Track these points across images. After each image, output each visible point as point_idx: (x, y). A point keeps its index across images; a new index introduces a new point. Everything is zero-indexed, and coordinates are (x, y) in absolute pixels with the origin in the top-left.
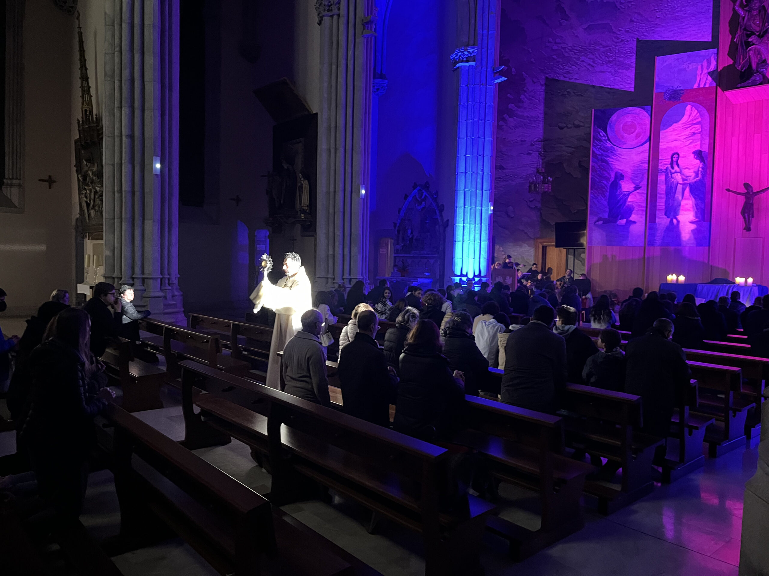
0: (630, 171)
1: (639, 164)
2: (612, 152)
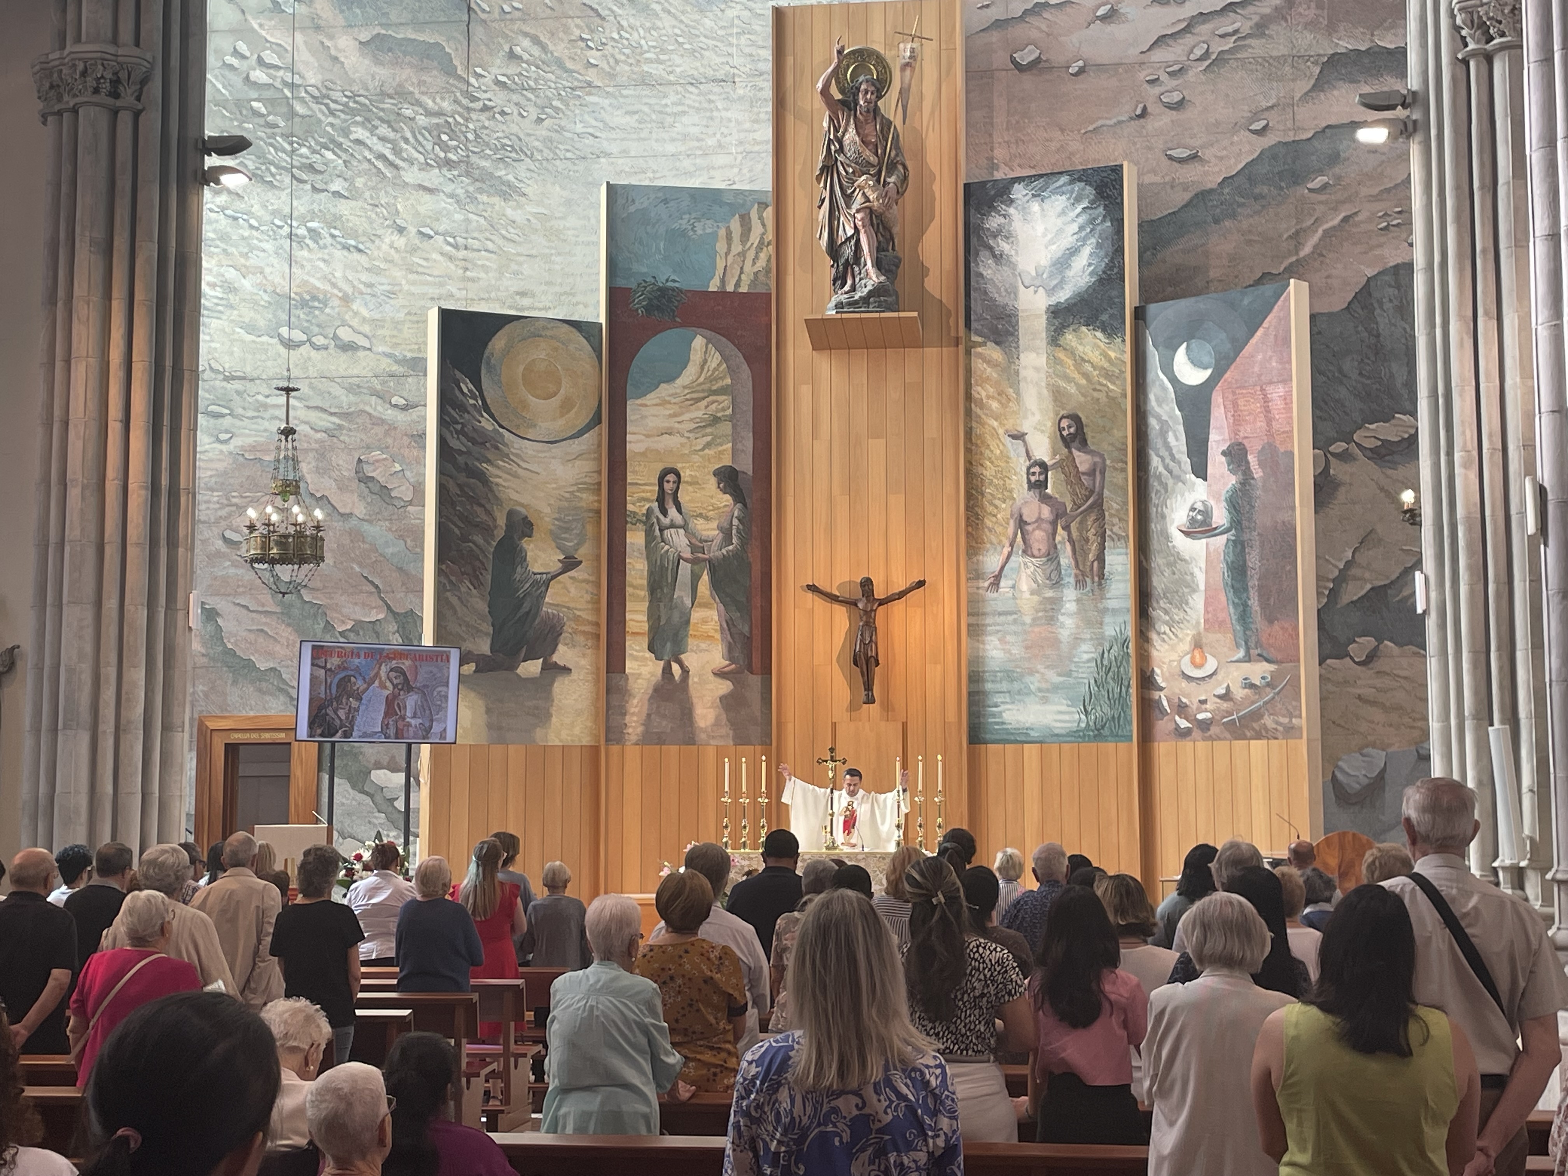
0: (547, 510)
1: (571, 493)
2: (497, 448)
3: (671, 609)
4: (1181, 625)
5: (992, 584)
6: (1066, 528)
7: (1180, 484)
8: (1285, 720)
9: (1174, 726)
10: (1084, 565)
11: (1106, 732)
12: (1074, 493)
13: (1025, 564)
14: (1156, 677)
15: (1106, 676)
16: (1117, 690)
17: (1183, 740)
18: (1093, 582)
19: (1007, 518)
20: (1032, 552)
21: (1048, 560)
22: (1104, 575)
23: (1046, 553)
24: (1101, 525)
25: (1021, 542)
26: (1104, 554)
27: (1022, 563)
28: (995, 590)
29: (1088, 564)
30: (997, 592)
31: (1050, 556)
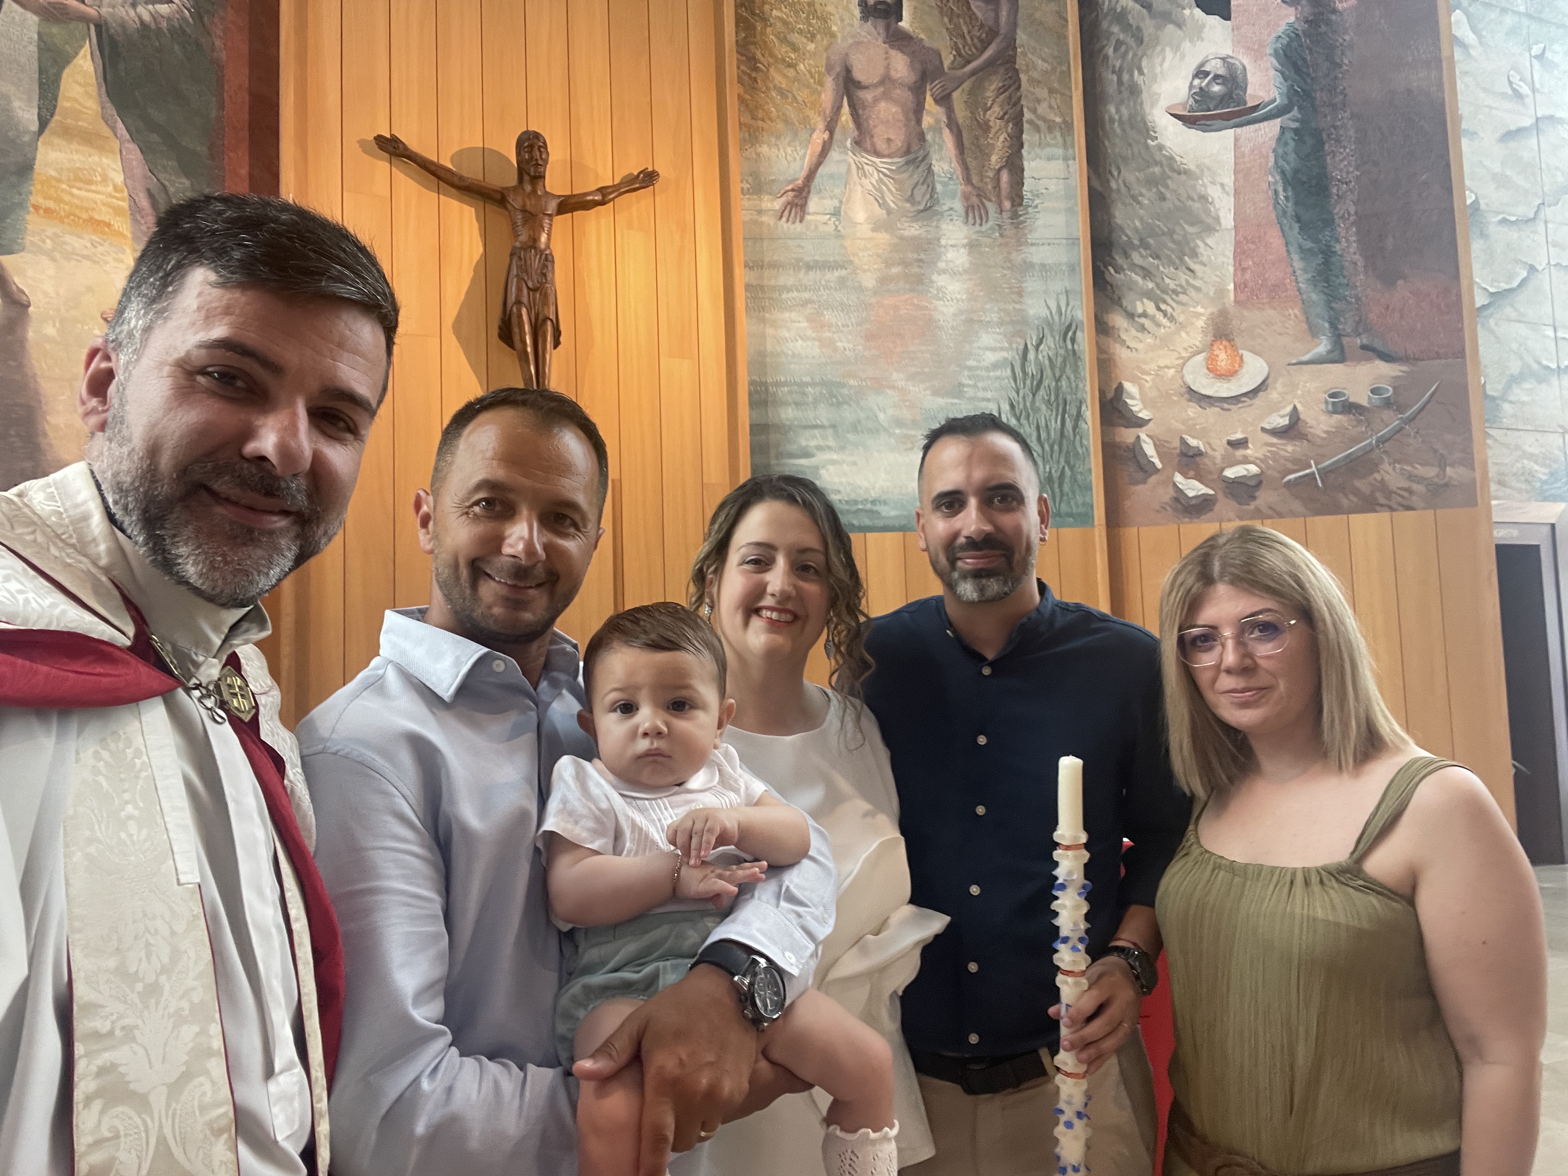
4: (1182, 298)
5: (791, 205)
6: (944, 100)
7: (1170, 28)
8: (1430, 472)
9: (1172, 493)
10: (981, 175)
12: (955, 33)
13: (860, 168)
14: (1129, 401)
15: (1034, 395)
16: (1055, 425)
17: (1196, 520)
18: (1002, 211)
19: (819, 72)
20: (873, 145)
21: (907, 163)
22: (1021, 198)
23: (904, 149)
24: (1013, 100)
25: (851, 125)
26: (1021, 157)
27: (854, 166)
28: (796, 217)
29: (991, 174)
30: (801, 221)
31: (912, 156)
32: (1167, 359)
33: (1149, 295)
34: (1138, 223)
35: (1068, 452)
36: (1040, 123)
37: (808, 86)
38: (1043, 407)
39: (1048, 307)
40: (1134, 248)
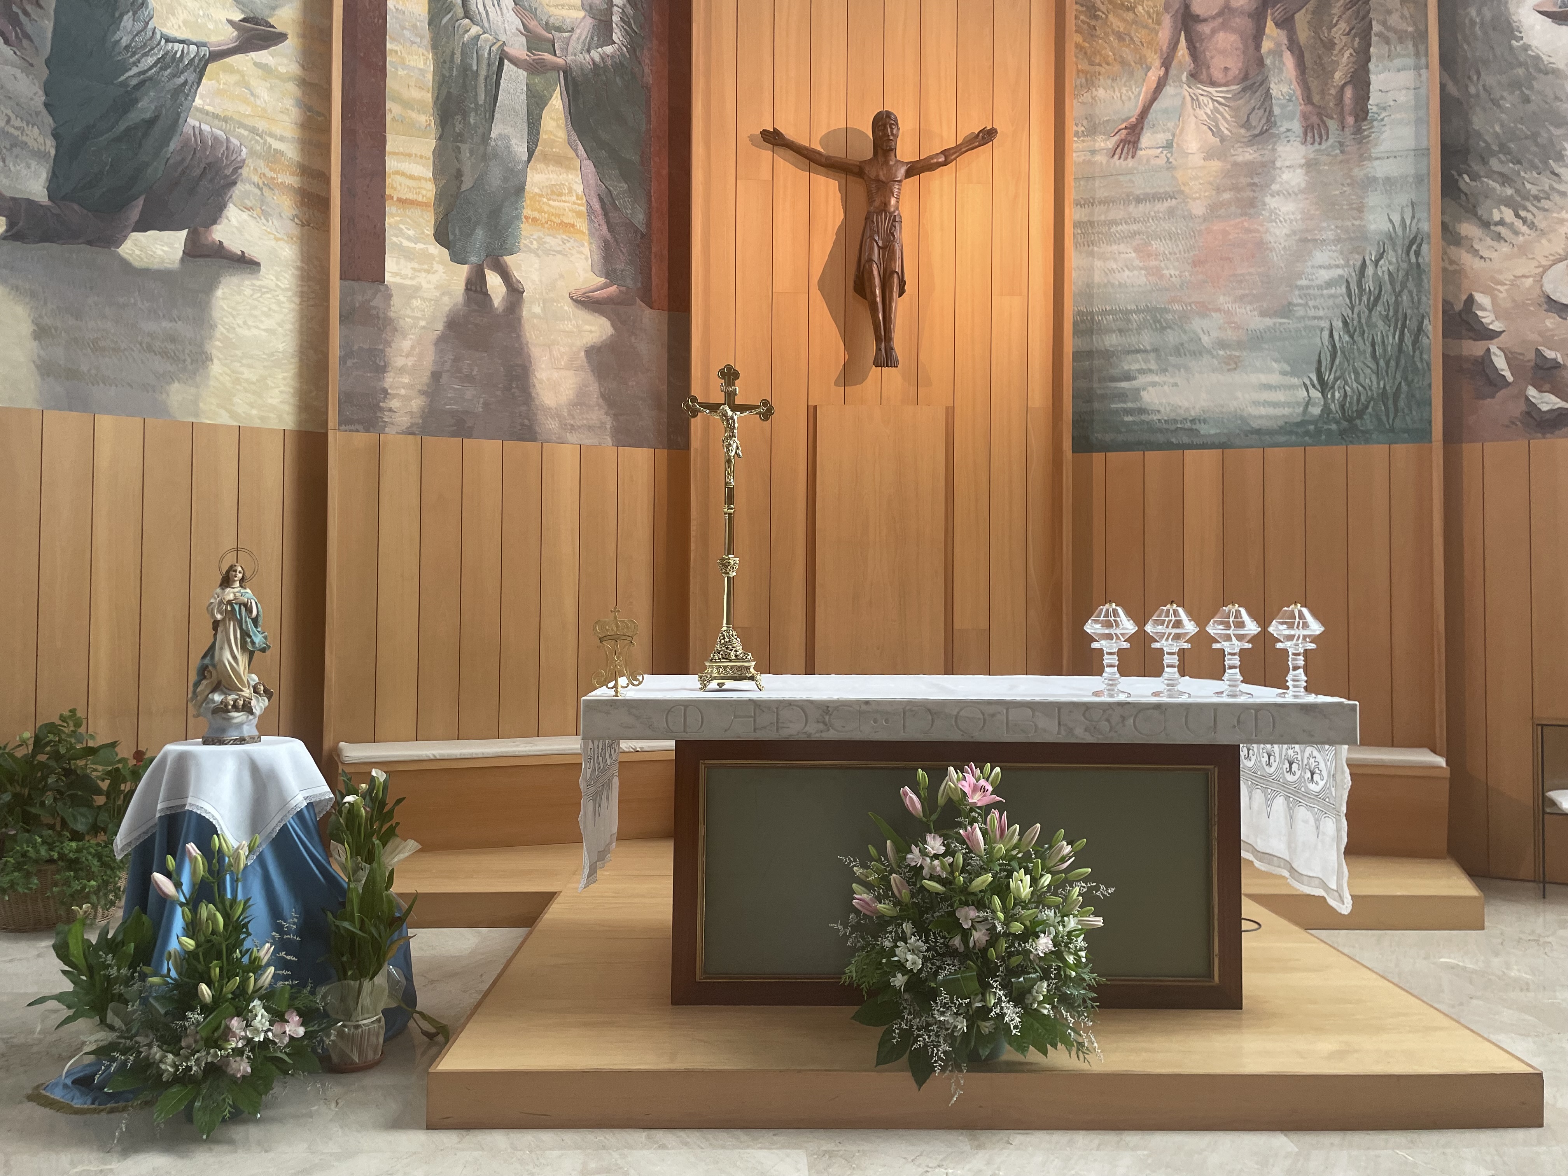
3: (485, 158)
5: (1123, 142)
6: (1286, 23)
9: (1523, 407)
10: (1323, 93)
11: (1367, 422)
13: (1195, 100)
14: (1480, 313)
15: (1370, 311)
16: (1392, 340)
17: (1548, 435)
18: (1343, 127)
19: (1158, 13)
20: (1210, 76)
21: (1244, 90)
22: (1367, 113)
23: (1241, 76)
24: (1361, 14)
25: (1188, 59)
26: (1367, 72)
27: (1188, 98)
28: (1128, 153)
29: (1333, 91)
30: (1133, 157)
31: (1249, 82)
32: (1525, 267)
33: (1508, 202)
34: (1497, 128)
35: (1405, 368)
36: (1391, 35)
37: (1146, 27)
38: (1380, 324)
39: (1391, 221)
40: (1493, 154)
